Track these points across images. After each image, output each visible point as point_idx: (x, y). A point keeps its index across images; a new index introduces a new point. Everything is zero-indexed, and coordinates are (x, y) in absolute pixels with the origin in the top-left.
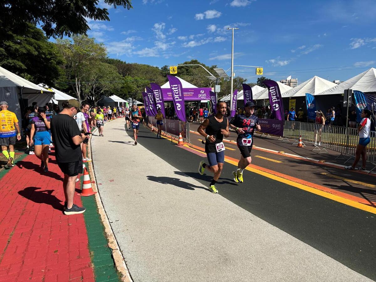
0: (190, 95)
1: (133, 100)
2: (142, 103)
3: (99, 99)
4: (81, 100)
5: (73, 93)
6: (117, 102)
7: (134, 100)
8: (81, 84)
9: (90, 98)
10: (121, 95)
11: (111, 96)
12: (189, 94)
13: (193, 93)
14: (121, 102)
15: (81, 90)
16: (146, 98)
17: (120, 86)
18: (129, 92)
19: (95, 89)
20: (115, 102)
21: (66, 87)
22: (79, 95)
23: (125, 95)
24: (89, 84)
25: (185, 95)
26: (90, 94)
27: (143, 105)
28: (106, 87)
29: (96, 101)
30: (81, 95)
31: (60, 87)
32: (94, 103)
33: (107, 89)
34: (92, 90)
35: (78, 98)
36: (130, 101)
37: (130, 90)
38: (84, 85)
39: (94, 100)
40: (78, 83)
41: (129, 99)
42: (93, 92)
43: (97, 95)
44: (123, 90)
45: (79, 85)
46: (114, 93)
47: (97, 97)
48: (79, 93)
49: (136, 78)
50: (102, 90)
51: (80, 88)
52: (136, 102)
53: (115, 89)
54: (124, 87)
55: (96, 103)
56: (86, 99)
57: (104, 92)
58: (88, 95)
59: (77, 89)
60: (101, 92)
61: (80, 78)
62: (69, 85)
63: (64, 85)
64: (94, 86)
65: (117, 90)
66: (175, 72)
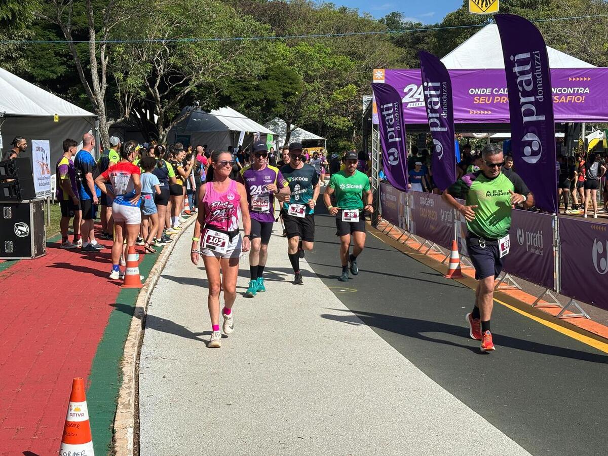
0: (574, 99)
1: (288, 126)
2: (318, 137)
3: (177, 116)
4: (108, 119)
5: (83, 96)
6: (239, 133)
7: (292, 126)
8: (109, 51)
9: (144, 115)
11: (217, 108)
12: (566, 96)
13: (587, 90)
14: (252, 134)
15: (110, 79)
16: (388, 109)
18: (286, 95)
19: (162, 79)
20: (231, 133)
21: (55, 73)
22: (101, 98)
23: (271, 104)
24: (139, 58)
25: (556, 99)
26: (143, 93)
28: (204, 74)
29: (166, 126)
31: (37, 72)
32: (158, 131)
33: (210, 80)
34: (152, 82)
35: (99, 108)
36: (280, 130)
37: (290, 86)
38: (123, 58)
39: (156, 123)
40: (100, 49)
41: (276, 124)
42: (156, 89)
43: (169, 102)
44: (264, 84)
45: (103, 59)
46: (228, 98)
47: (170, 108)
48: (102, 90)
49: (304, 48)
50: (191, 83)
51: (104, 72)
52: (297, 135)
53: (239, 81)
54: (269, 75)
55: (166, 132)
56: (127, 116)
57: (196, 91)
58: (137, 101)
59: (93, 76)
60: (186, 92)
61: (106, 30)
62: (68, 63)
63: (49, 65)
64: (161, 68)
65: (245, 85)
66: (489, 5)
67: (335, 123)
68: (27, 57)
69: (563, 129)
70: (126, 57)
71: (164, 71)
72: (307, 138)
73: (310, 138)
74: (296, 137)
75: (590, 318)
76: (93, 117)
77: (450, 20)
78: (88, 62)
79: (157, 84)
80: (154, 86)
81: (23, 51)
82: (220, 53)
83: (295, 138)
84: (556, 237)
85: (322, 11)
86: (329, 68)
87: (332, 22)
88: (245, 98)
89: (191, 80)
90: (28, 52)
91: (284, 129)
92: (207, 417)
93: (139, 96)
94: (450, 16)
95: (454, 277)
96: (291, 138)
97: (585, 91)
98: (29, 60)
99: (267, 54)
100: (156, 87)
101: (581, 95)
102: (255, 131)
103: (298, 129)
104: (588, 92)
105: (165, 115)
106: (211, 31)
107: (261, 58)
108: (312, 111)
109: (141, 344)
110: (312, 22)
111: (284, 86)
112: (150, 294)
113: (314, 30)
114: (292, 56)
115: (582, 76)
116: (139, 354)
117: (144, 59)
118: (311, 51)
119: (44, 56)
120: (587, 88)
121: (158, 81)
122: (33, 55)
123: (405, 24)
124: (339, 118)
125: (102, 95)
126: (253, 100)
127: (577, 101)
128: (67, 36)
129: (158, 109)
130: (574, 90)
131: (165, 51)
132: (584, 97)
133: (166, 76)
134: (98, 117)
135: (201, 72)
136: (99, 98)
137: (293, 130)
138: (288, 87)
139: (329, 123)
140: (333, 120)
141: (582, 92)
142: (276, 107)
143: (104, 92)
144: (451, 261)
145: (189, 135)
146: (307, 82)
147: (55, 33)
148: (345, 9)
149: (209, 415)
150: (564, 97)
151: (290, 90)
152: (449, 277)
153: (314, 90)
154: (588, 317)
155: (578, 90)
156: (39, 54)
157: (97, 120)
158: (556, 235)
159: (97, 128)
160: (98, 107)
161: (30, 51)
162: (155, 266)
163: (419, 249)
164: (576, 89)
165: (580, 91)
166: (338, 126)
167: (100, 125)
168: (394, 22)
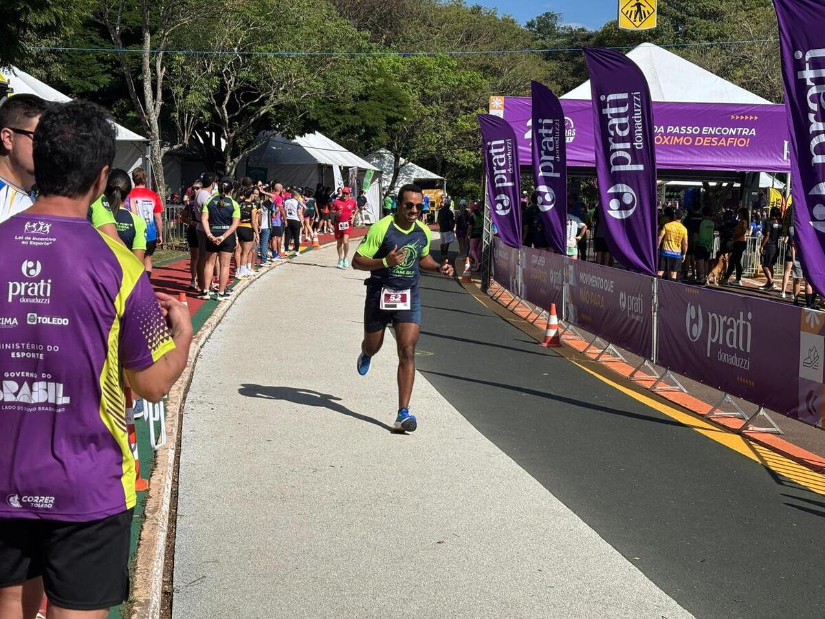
0: (737, 142)
1: (397, 160)
2: (435, 176)
3: (249, 144)
4: (162, 145)
5: (131, 114)
6: (330, 167)
7: (402, 160)
8: (167, 59)
9: (208, 140)
10: (352, 130)
11: (301, 135)
13: (753, 132)
14: (347, 168)
15: (167, 94)
16: (498, 147)
17: (356, 86)
18: (390, 121)
19: (232, 95)
20: (321, 166)
21: (98, 84)
22: (154, 119)
23: (371, 132)
24: (205, 70)
26: (207, 115)
27: (441, 187)
28: (285, 91)
29: (235, 154)
30: (164, 119)
31: (74, 82)
32: (224, 161)
33: (293, 100)
34: (220, 99)
35: (151, 131)
36: (386, 164)
37: (396, 110)
38: (183, 69)
39: (223, 150)
40: (156, 57)
41: (381, 156)
42: (224, 108)
43: (240, 125)
44: (363, 106)
45: (159, 69)
46: (316, 122)
47: (241, 134)
48: (157, 108)
49: (422, 59)
50: (268, 102)
51: (159, 86)
52: (409, 172)
53: (331, 102)
54: (370, 95)
55: (234, 163)
56: (186, 142)
57: (274, 113)
58: (199, 123)
59: (145, 91)
60: (262, 113)
61: (164, 33)
62: (114, 71)
63: (90, 74)
64: (231, 82)
65: (337, 107)
66: (644, 19)
67: (458, 159)
68: (62, 62)
69: (739, 178)
70: (187, 68)
71: (235, 85)
72: (422, 177)
73: (426, 177)
74: (407, 175)
75: (686, 392)
76: (144, 142)
77: (609, 30)
78: (140, 70)
79: (226, 102)
80: (222, 104)
81: (58, 54)
82: (306, 65)
83: (405, 177)
84: (655, 301)
85: (448, 9)
86: (453, 86)
87: (460, 25)
88: (338, 123)
89: (268, 98)
90: (63, 56)
91: (391, 163)
92: (246, 448)
93: (201, 118)
94: (609, 26)
95: (551, 345)
96: (401, 176)
97: (751, 133)
98: (65, 65)
99: (365, 69)
100: (224, 106)
101: (745, 137)
102: (351, 165)
103: (410, 164)
104: (754, 134)
105: (234, 142)
106: (296, 37)
107: (358, 74)
108: (428, 141)
109: (187, 390)
110: (435, 25)
111: (389, 110)
112: (201, 347)
113: (436, 34)
114: (405, 69)
115: (748, 114)
116: (184, 398)
117: (210, 71)
118: (430, 64)
119: (84, 61)
120: (753, 130)
121: (227, 99)
122: (69, 60)
123: (562, 28)
124: (463, 152)
125: (156, 115)
126: (347, 126)
127: (740, 145)
128: (115, 40)
129: (226, 135)
130: (737, 131)
131: (238, 60)
132: (749, 139)
133: (238, 91)
134: (149, 142)
135: (281, 89)
136: (152, 118)
137: (403, 165)
138: (394, 112)
139: (450, 158)
140: (455, 154)
141: (746, 133)
142: (377, 135)
143: (158, 110)
144: (548, 327)
145: (265, 167)
146: (423, 104)
147: (99, 32)
148: (480, 8)
149: (249, 447)
150: (723, 139)
151: (396, 115)
152: (545, 345)
153: (432, 115)
154: (684, 390)
155: (742, 131)
156: (77, 59)
157: (148, 145)
158: (655, 299)
159: (148, 156)
160: (150, 129)
161: (66, 54)
162: (209, 320)
163: (527, 317)
164: (740, 129)
165: (743, 133)
166: (461, 162)
167: (152, 151)
168: (547, 26)
